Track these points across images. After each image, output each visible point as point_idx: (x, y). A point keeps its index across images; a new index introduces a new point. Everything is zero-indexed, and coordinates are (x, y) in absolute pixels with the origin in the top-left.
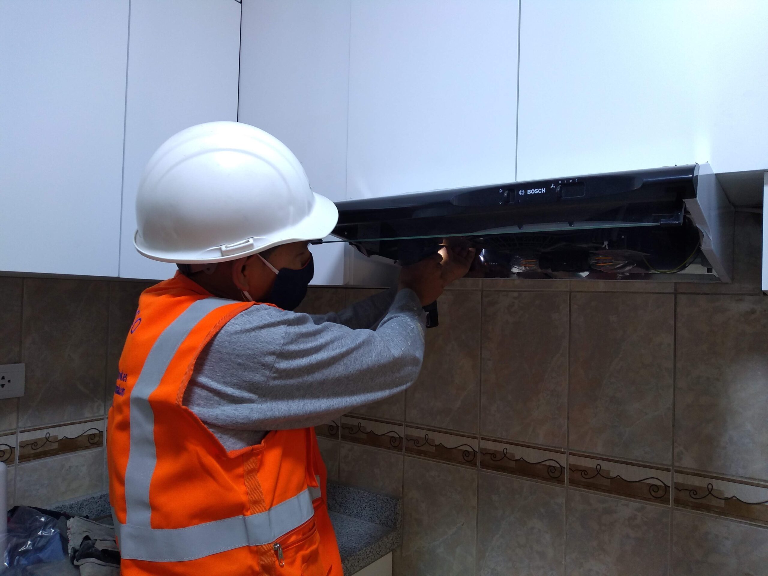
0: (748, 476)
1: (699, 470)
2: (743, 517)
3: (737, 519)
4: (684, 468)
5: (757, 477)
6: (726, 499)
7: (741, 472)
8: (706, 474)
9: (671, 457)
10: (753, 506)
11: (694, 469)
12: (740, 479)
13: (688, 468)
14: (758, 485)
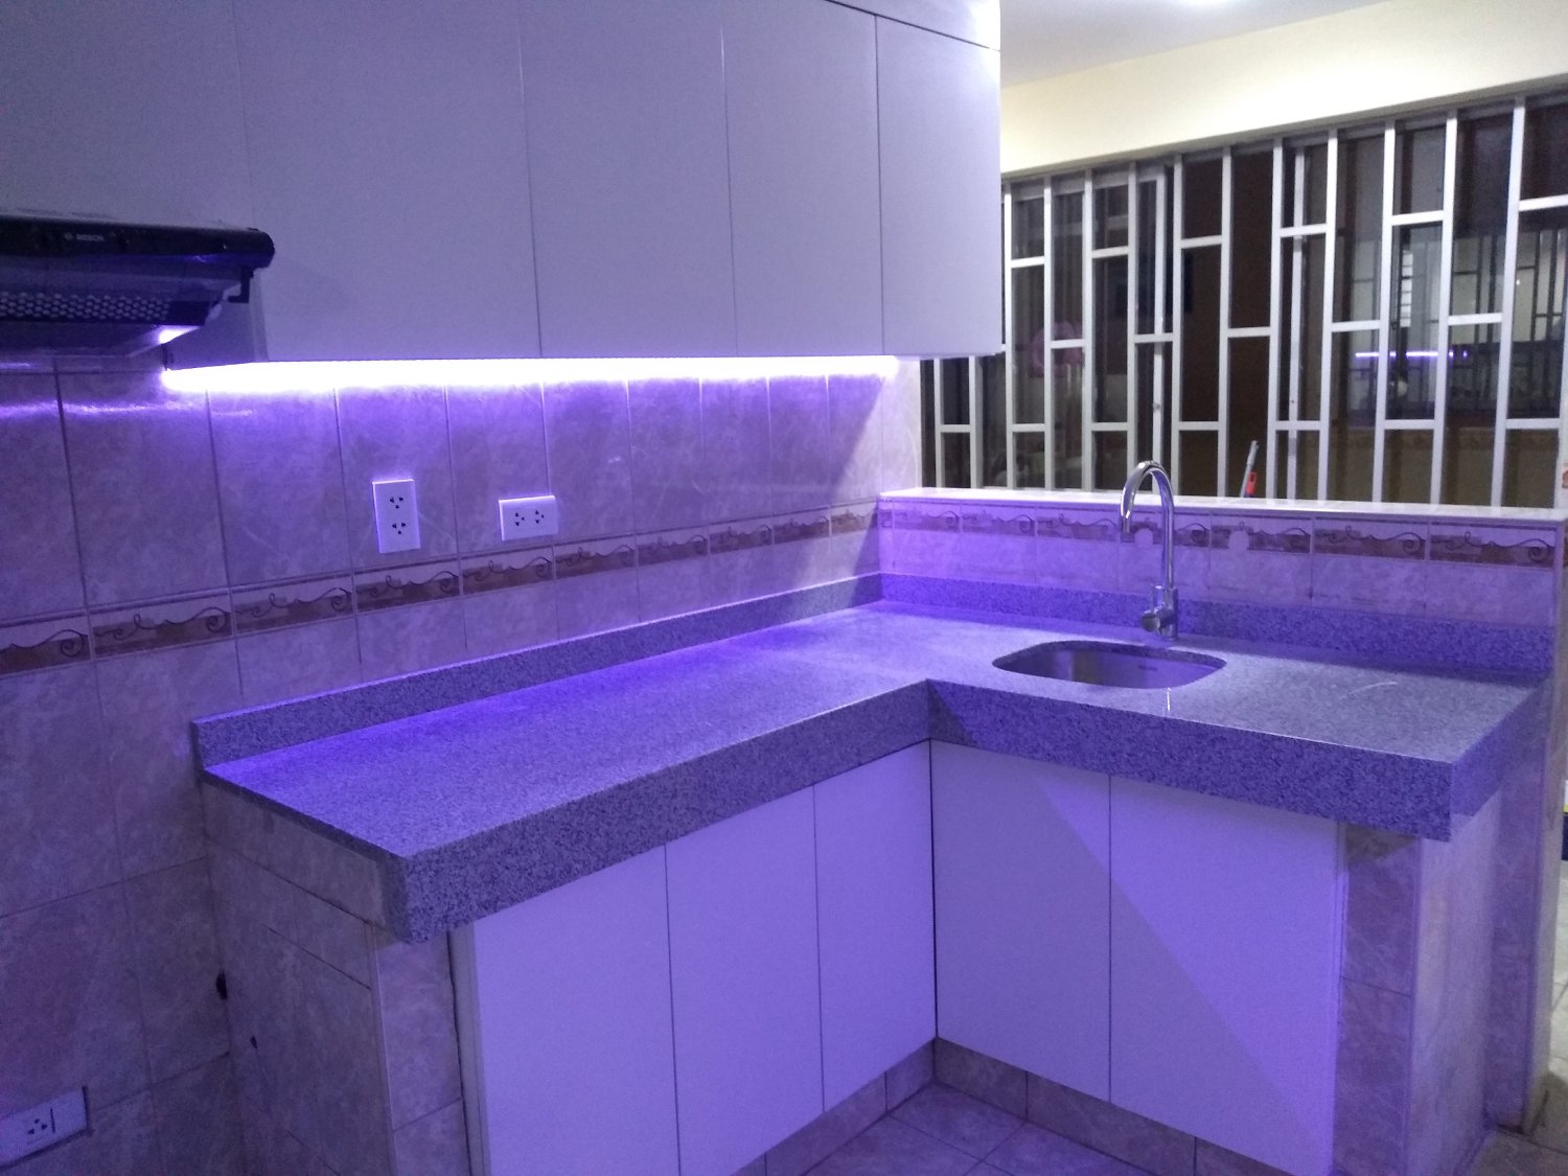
1: (120, 603)
4: (101, 605)
6: (158, 627)
8: (130, 604)
10: (186, 624)
11: (115, 603)
13: (109, 604)
14: (188, 599)
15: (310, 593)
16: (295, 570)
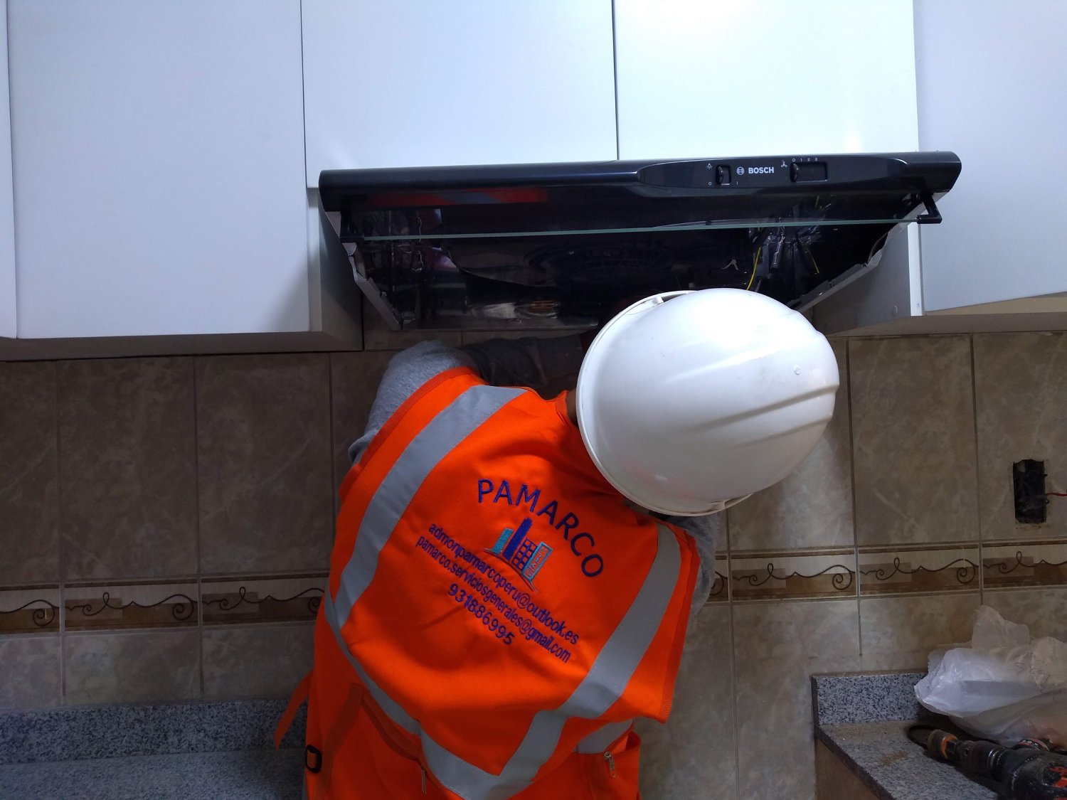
0: (807, 546)
1: (757, 551)
2: (805, 594)
3: (799, 599)
4: (741, 551)
5: (815, 545)
6: (788, 578)
7: (800, 543)
8: (765, 553)
9: (726, 541)
10: (814, 579)
11: (753, 551)
12: (800, 551)
13: (747, 551)
14: (817, 554)
15: (935, 561)
16: (921, 536)
